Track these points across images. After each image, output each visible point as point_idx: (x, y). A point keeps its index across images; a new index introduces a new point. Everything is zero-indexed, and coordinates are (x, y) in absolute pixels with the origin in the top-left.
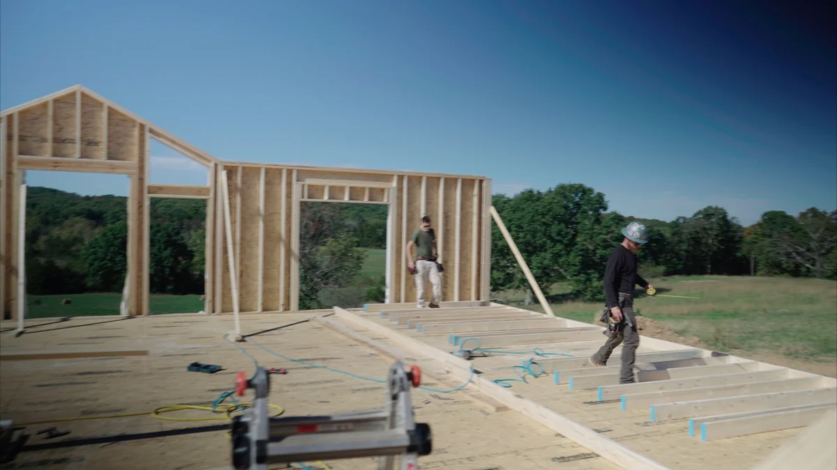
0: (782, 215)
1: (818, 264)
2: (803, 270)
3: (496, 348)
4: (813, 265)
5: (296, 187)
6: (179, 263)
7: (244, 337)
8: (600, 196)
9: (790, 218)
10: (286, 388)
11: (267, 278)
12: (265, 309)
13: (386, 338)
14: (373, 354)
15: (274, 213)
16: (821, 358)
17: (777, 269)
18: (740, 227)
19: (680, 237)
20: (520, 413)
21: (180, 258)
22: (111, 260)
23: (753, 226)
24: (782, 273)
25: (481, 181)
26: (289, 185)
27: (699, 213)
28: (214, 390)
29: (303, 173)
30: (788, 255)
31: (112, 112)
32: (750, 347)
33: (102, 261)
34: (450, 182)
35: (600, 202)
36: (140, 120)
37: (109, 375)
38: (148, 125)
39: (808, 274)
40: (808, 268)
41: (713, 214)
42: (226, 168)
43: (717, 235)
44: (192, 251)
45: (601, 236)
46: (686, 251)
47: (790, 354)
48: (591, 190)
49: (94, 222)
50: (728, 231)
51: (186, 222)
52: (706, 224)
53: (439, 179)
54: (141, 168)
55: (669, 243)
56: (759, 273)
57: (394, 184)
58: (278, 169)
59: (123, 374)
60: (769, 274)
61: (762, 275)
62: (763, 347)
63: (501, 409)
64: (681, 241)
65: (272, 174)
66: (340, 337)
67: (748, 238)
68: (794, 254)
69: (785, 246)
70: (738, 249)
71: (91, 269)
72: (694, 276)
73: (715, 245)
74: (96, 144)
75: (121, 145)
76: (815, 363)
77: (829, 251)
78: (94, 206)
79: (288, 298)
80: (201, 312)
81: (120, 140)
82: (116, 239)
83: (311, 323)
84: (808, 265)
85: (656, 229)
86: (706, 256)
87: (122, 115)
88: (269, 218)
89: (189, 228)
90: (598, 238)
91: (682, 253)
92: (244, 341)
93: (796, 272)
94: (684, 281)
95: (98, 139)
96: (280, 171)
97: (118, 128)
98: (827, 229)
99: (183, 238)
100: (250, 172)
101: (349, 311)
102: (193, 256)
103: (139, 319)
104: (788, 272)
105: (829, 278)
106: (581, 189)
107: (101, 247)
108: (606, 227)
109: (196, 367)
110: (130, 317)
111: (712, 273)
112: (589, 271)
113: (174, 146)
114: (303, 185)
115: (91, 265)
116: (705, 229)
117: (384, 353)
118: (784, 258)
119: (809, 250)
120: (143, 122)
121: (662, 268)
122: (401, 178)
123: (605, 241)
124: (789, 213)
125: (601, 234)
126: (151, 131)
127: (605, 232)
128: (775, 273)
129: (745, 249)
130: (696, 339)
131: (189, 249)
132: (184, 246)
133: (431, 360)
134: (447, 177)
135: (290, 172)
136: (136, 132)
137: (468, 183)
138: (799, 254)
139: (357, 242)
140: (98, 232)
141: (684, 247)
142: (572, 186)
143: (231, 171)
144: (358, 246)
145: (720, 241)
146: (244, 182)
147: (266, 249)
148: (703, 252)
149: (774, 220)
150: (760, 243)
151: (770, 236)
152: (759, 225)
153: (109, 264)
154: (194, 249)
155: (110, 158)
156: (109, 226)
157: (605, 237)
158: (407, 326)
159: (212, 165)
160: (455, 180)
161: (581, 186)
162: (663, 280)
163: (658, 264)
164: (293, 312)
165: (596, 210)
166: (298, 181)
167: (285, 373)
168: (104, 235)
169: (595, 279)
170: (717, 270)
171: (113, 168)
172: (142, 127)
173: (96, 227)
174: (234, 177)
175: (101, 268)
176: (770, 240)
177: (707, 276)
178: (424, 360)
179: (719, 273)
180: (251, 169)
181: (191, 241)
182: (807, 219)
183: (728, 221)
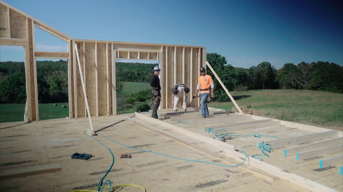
0: (292, 65)
1: (306, 84)
2: (300, 86)
3: (230, 133)
4: (303, 84)
5: (113, 53)
6: (44, 90)
7: (95, 132)
8: (224, 58)
9: (295, 66)
10: (137, 169)
11: (100, 99)
12: (99, 115)
13: (171, 129)
14: (171, 141)
15: (102, 66)
16: (328, 124)
17: (290, 86)
18: (275, 70)
19: (252, 74)
20: (288, 181)
21: (44, 88)
22: (12, 90)
23: (280, 69)
24: (292, 88)
25: (202, 49)
26: (110, 51)
27: (260, 64)
28: (93, 174)
29: (117, 45)
30: (294, 81)
31: (11, 11)
32: (297, 120)
33: (8, 90)
34: (188, 49)
35: (224, 61)
36: (28, 16)
37: (23, 164)
38: (33, 19)
39: (302, 88)
40: (302, 86)
41: (265, 65)
42: (76, 42)
43: (267, 73)
44: (49, 85)
45: (224, 75)
46: (255, 80)
47: (315, 122)
48: (220, 56)
49: (4, 73)
50: (271, 72)
51: (45, 72)
52: (262, 69)
53: (182, 48)
54: (31, 43)
55: (248, 77)
56: (283, 88)
57: (161, 50)
58: (103, 43)
59: (32, 163)
60: (286, 88)
61: (284, 89)
62: (302, 120)
63: (276, 179)
64: (253, 76)
65: (101, 46)
66: (146, 129)
67: (278, 75)
68: (297, 80)
69: (293, 77)
70: (274, 79)
71: (4, 94)
72: (258, 90)
73: (266, 77)
74: (5, 29)
75: (18, 30)
76: (327, 126)
77: (310, 79)
78: (3, 66)
79: (111, 109)
80: (67, 118)
81: (18, 27)
82: (14, 80)
83: (126, 122)
84: (302, 85)
85: (243, 71)
86: (262, 82)
87: (18, 13)
88: (100, 69)
89: (47, 75)
90: (223, 75)
91: (254, 81)
92: (96, 135)
93: (297, 88)
94: (255, 92)
95: (5, 27)
96: (105, 44)
97: (16, 21)
98: (309, 70)
99: (44, 79)
100: (89, 45)
101: (142, 114)
102: (50, 87)
103: (34, 123)
104: (294, 87)
105: (310, 89)
106: (216, 55)
107: (7, 84)
108: (226, 71)
109: (77, 156)
110: (29, 122)
111: (265, 89)
112: (220, 89)
113: (48, 31)
114: (117, 52)
115: (3, 92)
116: (262, 71)
117: (178, 140)
118: (293, 82)
119: (302, 79)
120: (30, 17)
121: (246, 87)
122: (164, 47)
123: (226, 76)
124: (294, 64)
125: (224, 74)
126: (35, 22)
127: (226, 73)
128: (289, 88)
129: (277, 78)
130: (275, 117)
131: (47, 84)
132: (45, 83)
133: (204, 143)
134: (186, 47)
135: (110, 45)
136: (27, 23)
137: (196, 50)
138: (298, 80)
139: (120, 79)
140: (6, 77)
141: (254, 78)
142: (212, 54)
143: (79, 44)
144: (121, 81)
145: (268, 76)
146: (86, 50)
147: (99, 84)
148: (261, 80)
149: (289, 67)
150: (283, 77)
151: (287, 73)
152: (283, 69)
153: (12, 91)
154: (50, 84)
155: (12, 36)
156: (11, 75)
157: (226, 75)
158: (176, 122)
159: (69, 41)
160: (190, 48)
161: (216, 54)
162: (247, 92)
163: (244, 85)
164: (114, 116)
165: (222, 64)
166: (114, 49)
167: (130, 157)
168: (9, 79)
169: (222, 93)
170: (267, 88)
171: (14, 43)
172: (30, 20)
173: (5, 75)
174: (81, 47)
175: (8, 93)
176: (287, 75)
177: (263, 90)
178: (200, 143)
179: (268, 89)
180: (89, 43)
181: (48, 81)
182: (301, 66)
183: (271, 68)
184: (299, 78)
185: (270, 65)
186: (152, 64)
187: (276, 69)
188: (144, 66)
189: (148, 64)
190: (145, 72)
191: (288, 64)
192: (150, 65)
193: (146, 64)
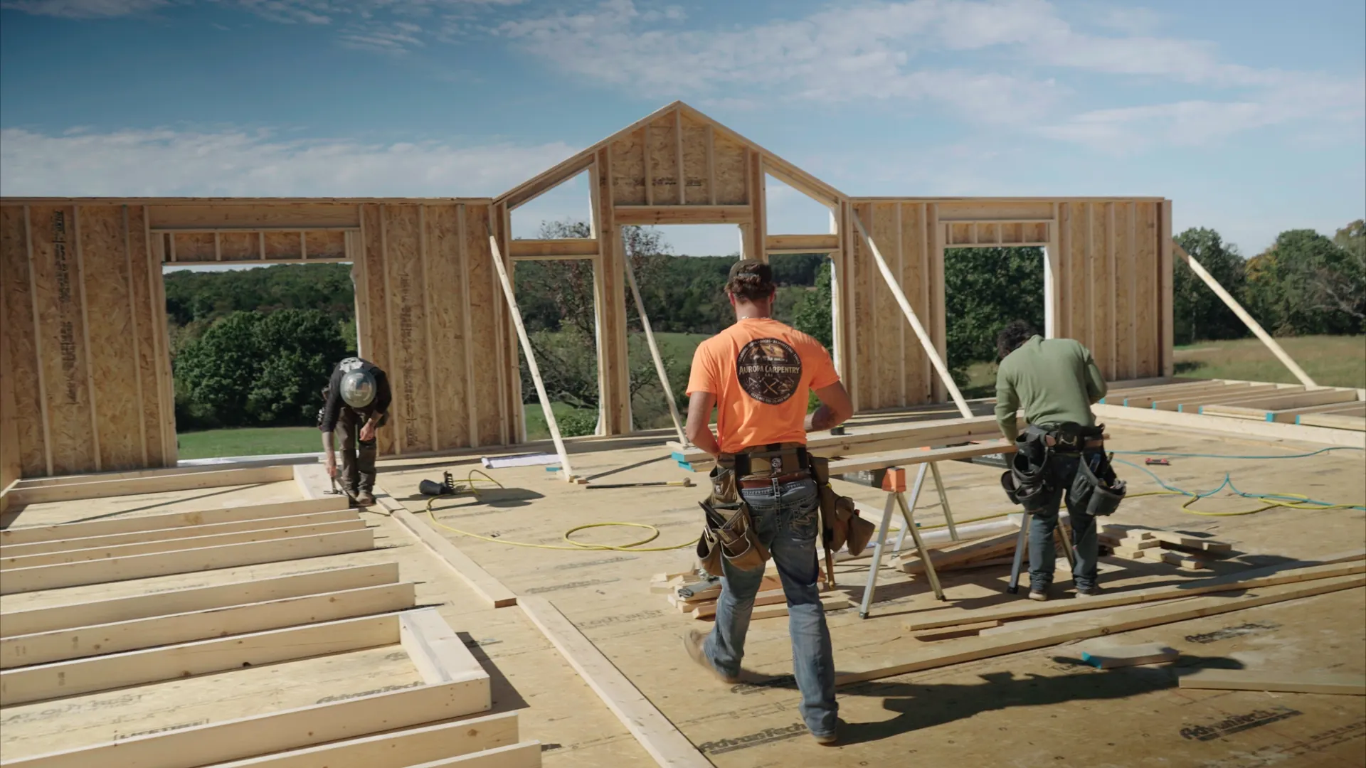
0: (1313, 236)
2: (1349, 322)
5: (940, 229)
9: (1324, 239)
12: (907, 404)
15: (909, 267)
18: (1238, 259)
23: (1261, 256)
24: (1315, 331)
25: (1159, 206)
26: (929, 225)
34: (1121, 208)
41: (1197, 242)
42: (853, 206)
53: (1106, 205)
67: (1251, 277)
68: (1336, 298)
69: (1321, 285)
74: (698, 182)
75: (726, 183)
81: (726, 176)
84: (1355, 314)
87: (726, 140)
88: (904, 275)
93: (1335, 327)
96: (915, 207)
97: (722, 159)
100: (880, 211)
104: (1324, 328)
114: (947, 226)
119: (1360, 291)
122: (1060, 206)
124: (1321, 232)
126: (764, 160)
129: (1249, 295)
134: (1117, 201)
135: (929, 207)
137: (1141, 208)
138: (1344, 297)
149: (1297, 245)
150: (1274, 285)
151: (1293, 271)
152: (1273, 253)
159: (840, 203)
166: (940, 219)
171: (724, 216)
172: (754, 155)
175: (211, 389)
176: (1291, 278)
182: (1350, 239)
183: (1221, 252)
184: (1345, 287)
185: (1216, 239)
186: (720, 258)
187: (1240, 255)
188: (686, 266)
189: (702, 259)
190: (696, 291)
191: (1295, 233)
192: (712, 263)
193: (694, 258)
